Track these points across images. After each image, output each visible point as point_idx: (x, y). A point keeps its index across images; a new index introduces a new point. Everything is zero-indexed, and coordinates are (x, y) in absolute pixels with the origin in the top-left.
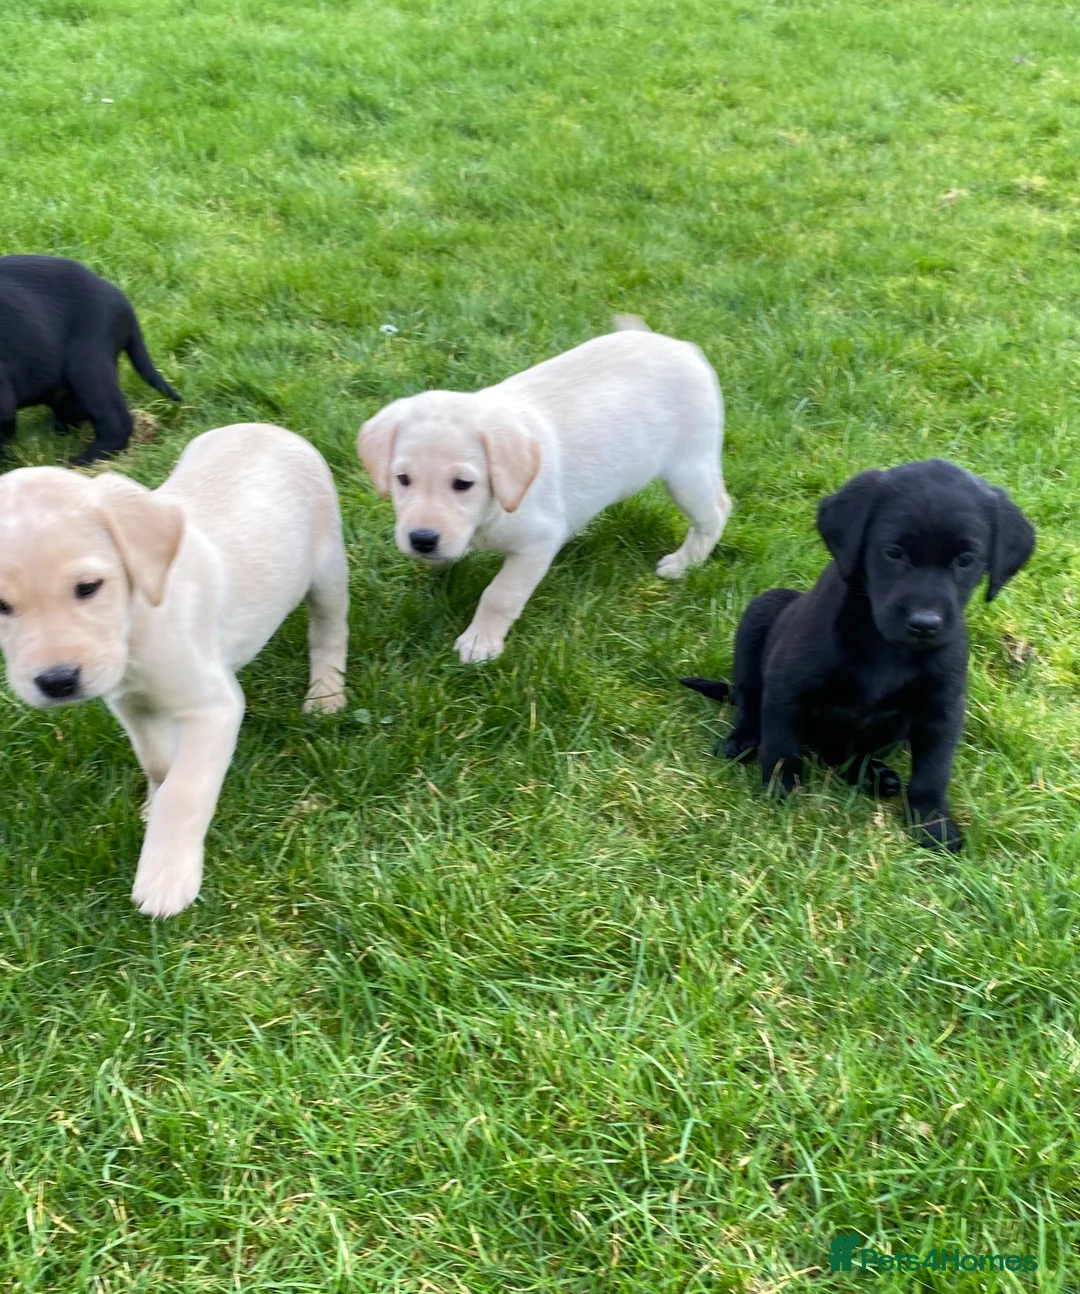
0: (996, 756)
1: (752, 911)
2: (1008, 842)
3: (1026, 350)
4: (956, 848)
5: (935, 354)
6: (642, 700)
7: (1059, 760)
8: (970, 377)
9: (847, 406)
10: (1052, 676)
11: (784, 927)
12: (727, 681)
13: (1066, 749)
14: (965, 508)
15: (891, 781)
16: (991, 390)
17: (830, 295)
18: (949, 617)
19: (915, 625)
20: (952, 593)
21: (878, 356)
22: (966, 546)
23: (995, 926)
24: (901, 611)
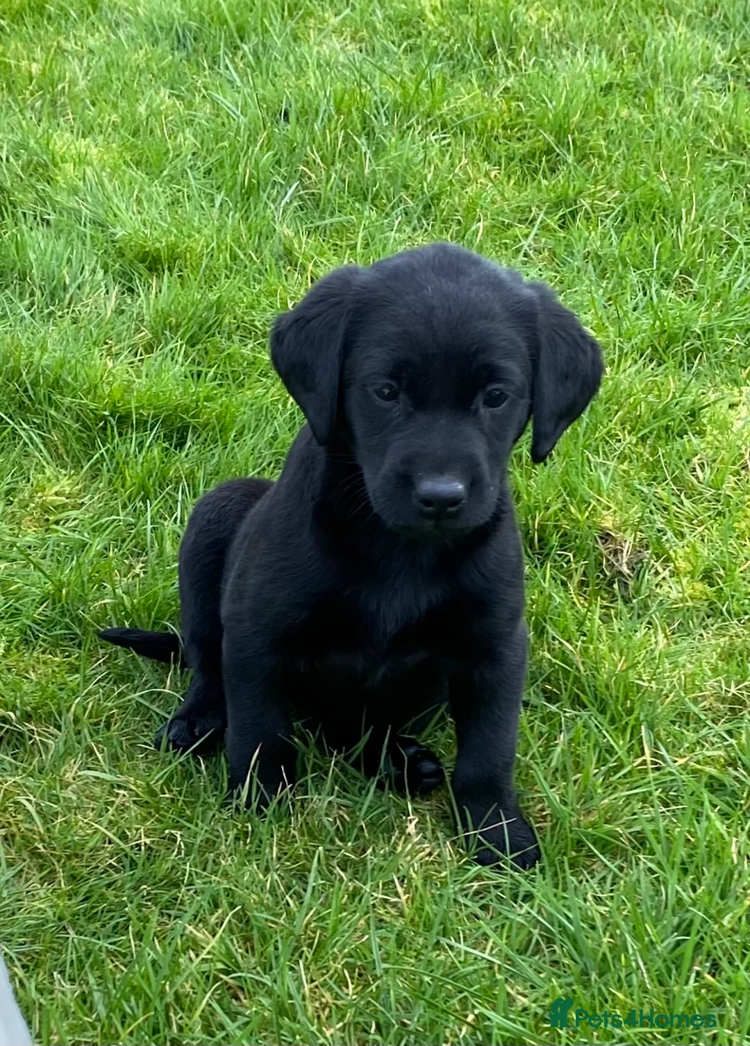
0: (589, 716)
1: (216, 979)
2: (608, 846)
3: (638, 93)
4: (527, 861)
5: (498, 105)
6: (42, 669)
7: (684, 717)
8: (551, 139)
9: (361, 194)
10: (672, 591)
11: (266, 1001)
12: (174, 629)
13: (695, 701)
14: (487, 316)
15: (428, 766)
16: (582, 158)
17: (334, 21)
18: (475, 484)
19: (427, 502)
20: (480, 449)
21: (408, 113)
22: (492, 373)
23: (585, 973)
24: (405, 480)
